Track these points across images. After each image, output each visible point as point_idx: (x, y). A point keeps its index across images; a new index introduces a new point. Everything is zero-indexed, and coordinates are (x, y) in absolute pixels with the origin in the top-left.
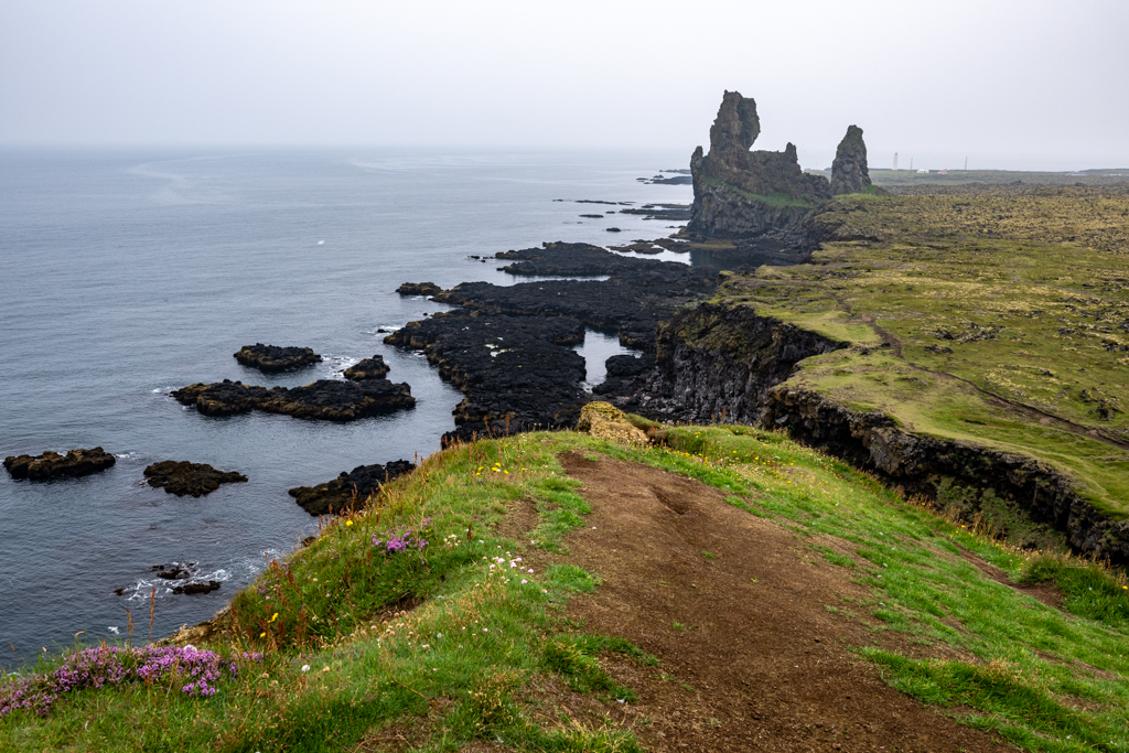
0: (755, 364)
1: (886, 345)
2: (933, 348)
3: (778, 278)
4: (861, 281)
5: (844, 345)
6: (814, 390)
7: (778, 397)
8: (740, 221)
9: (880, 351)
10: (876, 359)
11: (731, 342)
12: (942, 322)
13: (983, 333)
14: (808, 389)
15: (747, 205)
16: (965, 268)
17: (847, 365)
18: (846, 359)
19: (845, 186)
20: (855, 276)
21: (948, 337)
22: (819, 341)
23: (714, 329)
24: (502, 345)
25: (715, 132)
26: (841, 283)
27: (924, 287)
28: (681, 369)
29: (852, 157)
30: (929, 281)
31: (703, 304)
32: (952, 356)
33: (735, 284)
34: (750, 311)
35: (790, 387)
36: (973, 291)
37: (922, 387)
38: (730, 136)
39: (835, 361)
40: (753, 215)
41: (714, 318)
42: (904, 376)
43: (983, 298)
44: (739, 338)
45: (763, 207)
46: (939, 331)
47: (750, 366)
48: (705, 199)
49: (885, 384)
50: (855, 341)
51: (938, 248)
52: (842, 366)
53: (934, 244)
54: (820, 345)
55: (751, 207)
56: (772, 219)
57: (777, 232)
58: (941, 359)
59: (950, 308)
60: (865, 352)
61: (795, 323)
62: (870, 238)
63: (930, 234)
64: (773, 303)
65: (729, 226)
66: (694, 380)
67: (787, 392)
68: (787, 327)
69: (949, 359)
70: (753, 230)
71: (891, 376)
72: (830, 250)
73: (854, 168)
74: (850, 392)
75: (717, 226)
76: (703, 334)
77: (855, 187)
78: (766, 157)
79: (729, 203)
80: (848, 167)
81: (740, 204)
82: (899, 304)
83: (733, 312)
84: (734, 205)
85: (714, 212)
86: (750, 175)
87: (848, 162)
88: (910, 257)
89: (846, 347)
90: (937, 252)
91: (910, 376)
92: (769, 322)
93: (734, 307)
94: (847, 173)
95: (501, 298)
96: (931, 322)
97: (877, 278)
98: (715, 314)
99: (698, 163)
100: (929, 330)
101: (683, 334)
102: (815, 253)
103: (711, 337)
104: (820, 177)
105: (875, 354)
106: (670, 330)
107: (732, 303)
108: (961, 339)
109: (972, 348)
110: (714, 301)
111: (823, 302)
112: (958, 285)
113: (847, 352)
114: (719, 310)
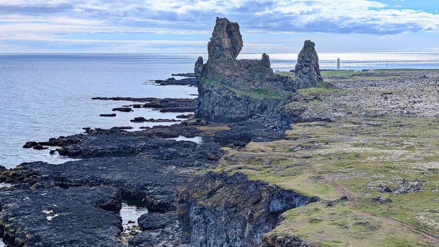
0: (251, 216)
1: (345, 198)
2: (378, 199)
3: (263, 151)
4: (322, 152)
5: (314, 200)
6: (296, 234)
7: (270, 242)
8: (233, 110)
9: (340, 203)
10: (338, 209)
11: (232, 200)
12: (382, 180)
13: (412, 186)
14: (292, 234)
15: (236, 98)
16: (394, 139)
17: (318, 214)
18: (316, 209)
19: (305, 83)
20: (317, 148)
21: (388, 190)
22: (296, 196)
23: (218, 191)
24: (56, 211)
25: (211, 47)
26: (307, 153)
27: (367, 154)
28: (195, 223)
29: (308, 62)
30: (370, 149)
31: (210, 172)
32: (392, 204)
33: (232, 156)
34: (244, 177)
35: (278, 233)
36: (402, 156)
37: (373, 228)
38: (222, 49)
39: (309, 212)
40: (241, 105)
41: (218, 183)
42: (360, 221)
43: (408, 161)
44: (238, 197)
45: (248, 100)
46: (380, 186)
47: (247, 218)
48: (206, 94)
49: (346, 227)
50: (321, 196)
51: (373, 125)
52: (314, 216)
53: (371, 123)
54: (296, 200)
55: (240, 99)
56: (255, 107)
57: (259, 117)
58: (384, 207)
59: (387, 169)
60: (330, 204)
61: (278, 184)
62: (325, 120)
63: (367, 116)
64: (260, 170)
65: (224, 114)
66: (206, 230)
67: (276, 237)
68: (272, 188)
69: (390, 207)
70: (242, 116)
71: (350, 222)
72: (297, 129)
73: (310, 70)
74: (322, 235)
75: (216, 114)
76: (211, 194)
77: (312, 83)
78: (248, 64)
79: (223, 97)
80: (306, 69)
81: (231, 97)
82: (350, 167)
83: (232, 177)
84: (227, 98)
85: (213, 104)
86: (237, 77)
87: (306, 66)
88: (356, 132)
89: (316, 201)
90: (373, 128)
91: (364, 221)
92: (258, 184)
93: (232, 174)
94: (305, 74)
95: (54, 173)
96: (375, 179)
97: (333, 149)
98: (219, 180)
99: (200, 69)
100: (373, 185)
101: (196, 195)
102: (288, 132)
103: (216, 197)
104: (287, 77)
105: (337, 205)
106: (186, 192)
107: (231, 171)
108: (397, 192)
109: (405, 198)
110: (218, 170)
111: (296, 168)
112: (390, 152)
113: (317, 205)
114: (222, 176)
